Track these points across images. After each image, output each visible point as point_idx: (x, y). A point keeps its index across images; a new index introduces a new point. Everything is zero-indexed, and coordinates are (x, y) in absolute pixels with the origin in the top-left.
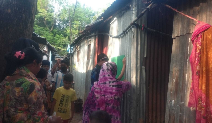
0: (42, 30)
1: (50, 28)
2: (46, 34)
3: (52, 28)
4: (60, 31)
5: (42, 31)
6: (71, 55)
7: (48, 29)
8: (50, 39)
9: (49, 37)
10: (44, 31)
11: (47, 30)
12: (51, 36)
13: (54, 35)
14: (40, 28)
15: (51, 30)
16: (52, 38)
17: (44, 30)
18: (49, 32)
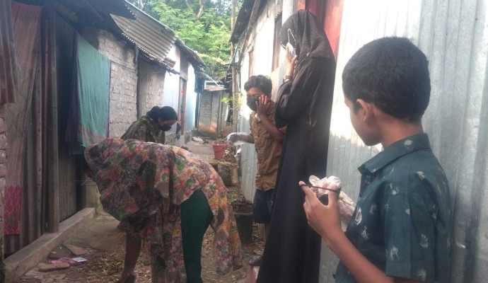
0: (177, 15)
1: (196, 11)
2: (187, 25)
3: (201, 10)
4: (220, 17)
5: (178, 19)
6: (233, 69)
7: (190, 12)
8: (195, 39)
9: (194, 32)
10: (182, 18)
11: (189, 16)
12: (199, 30)
13: (207, 29)
14: (173, 11)
15: (199, 15)
16: (201, 35)
17: (181, 15)
18: (193, 21)
